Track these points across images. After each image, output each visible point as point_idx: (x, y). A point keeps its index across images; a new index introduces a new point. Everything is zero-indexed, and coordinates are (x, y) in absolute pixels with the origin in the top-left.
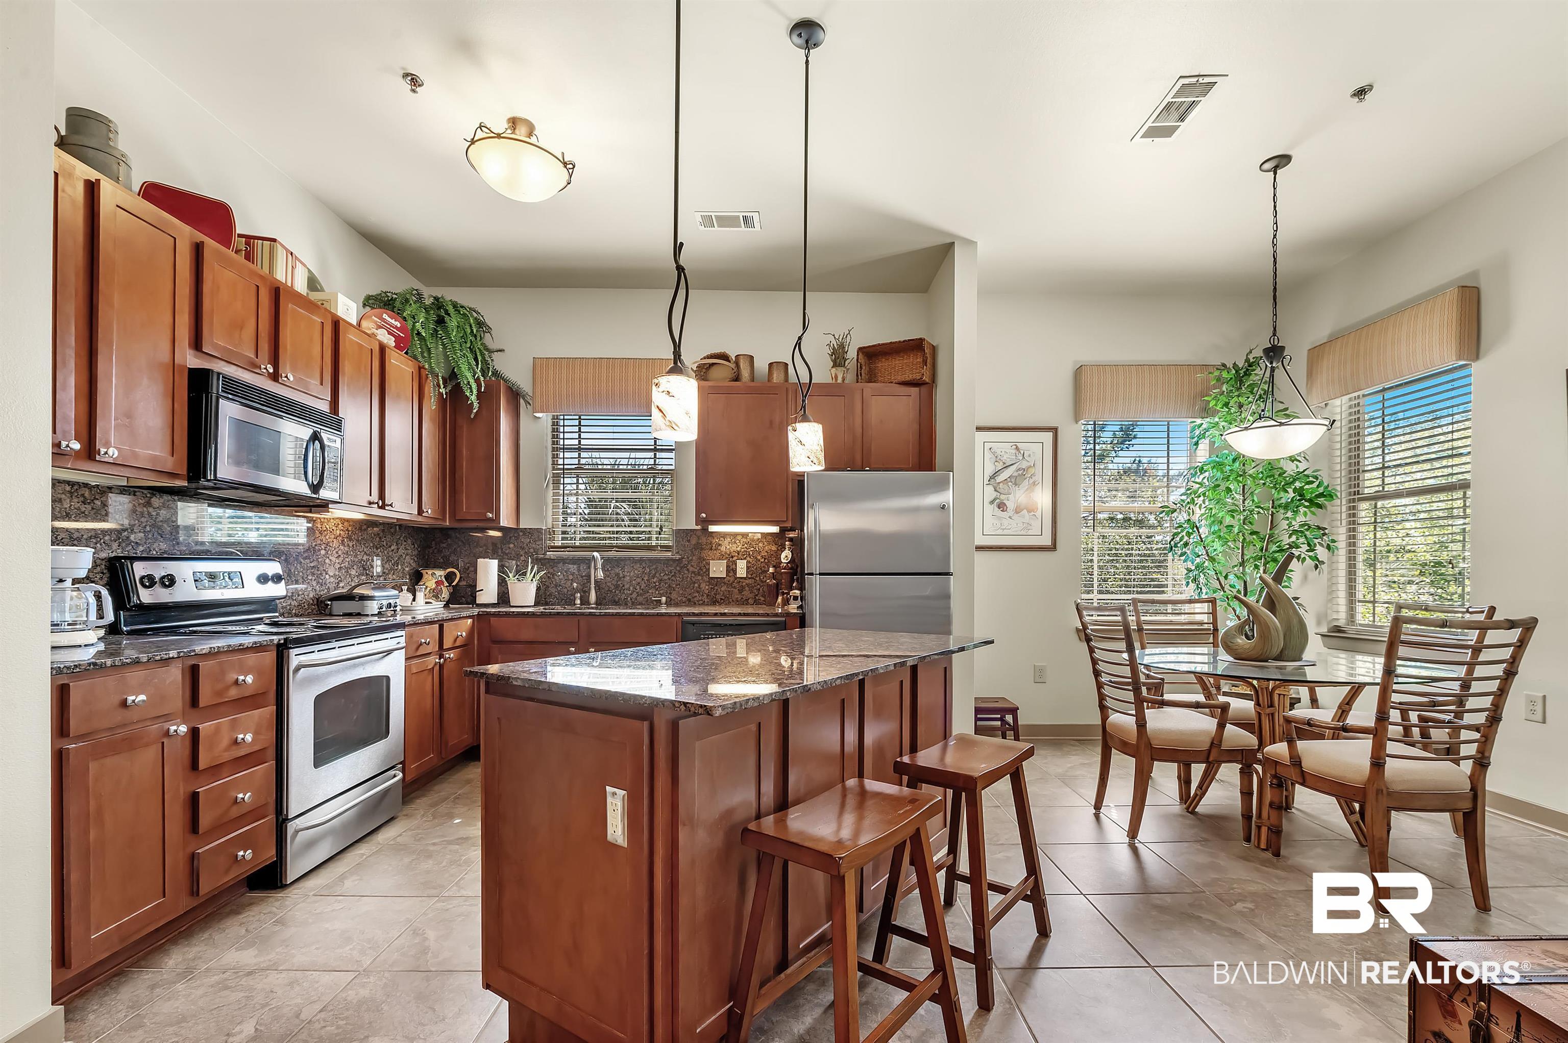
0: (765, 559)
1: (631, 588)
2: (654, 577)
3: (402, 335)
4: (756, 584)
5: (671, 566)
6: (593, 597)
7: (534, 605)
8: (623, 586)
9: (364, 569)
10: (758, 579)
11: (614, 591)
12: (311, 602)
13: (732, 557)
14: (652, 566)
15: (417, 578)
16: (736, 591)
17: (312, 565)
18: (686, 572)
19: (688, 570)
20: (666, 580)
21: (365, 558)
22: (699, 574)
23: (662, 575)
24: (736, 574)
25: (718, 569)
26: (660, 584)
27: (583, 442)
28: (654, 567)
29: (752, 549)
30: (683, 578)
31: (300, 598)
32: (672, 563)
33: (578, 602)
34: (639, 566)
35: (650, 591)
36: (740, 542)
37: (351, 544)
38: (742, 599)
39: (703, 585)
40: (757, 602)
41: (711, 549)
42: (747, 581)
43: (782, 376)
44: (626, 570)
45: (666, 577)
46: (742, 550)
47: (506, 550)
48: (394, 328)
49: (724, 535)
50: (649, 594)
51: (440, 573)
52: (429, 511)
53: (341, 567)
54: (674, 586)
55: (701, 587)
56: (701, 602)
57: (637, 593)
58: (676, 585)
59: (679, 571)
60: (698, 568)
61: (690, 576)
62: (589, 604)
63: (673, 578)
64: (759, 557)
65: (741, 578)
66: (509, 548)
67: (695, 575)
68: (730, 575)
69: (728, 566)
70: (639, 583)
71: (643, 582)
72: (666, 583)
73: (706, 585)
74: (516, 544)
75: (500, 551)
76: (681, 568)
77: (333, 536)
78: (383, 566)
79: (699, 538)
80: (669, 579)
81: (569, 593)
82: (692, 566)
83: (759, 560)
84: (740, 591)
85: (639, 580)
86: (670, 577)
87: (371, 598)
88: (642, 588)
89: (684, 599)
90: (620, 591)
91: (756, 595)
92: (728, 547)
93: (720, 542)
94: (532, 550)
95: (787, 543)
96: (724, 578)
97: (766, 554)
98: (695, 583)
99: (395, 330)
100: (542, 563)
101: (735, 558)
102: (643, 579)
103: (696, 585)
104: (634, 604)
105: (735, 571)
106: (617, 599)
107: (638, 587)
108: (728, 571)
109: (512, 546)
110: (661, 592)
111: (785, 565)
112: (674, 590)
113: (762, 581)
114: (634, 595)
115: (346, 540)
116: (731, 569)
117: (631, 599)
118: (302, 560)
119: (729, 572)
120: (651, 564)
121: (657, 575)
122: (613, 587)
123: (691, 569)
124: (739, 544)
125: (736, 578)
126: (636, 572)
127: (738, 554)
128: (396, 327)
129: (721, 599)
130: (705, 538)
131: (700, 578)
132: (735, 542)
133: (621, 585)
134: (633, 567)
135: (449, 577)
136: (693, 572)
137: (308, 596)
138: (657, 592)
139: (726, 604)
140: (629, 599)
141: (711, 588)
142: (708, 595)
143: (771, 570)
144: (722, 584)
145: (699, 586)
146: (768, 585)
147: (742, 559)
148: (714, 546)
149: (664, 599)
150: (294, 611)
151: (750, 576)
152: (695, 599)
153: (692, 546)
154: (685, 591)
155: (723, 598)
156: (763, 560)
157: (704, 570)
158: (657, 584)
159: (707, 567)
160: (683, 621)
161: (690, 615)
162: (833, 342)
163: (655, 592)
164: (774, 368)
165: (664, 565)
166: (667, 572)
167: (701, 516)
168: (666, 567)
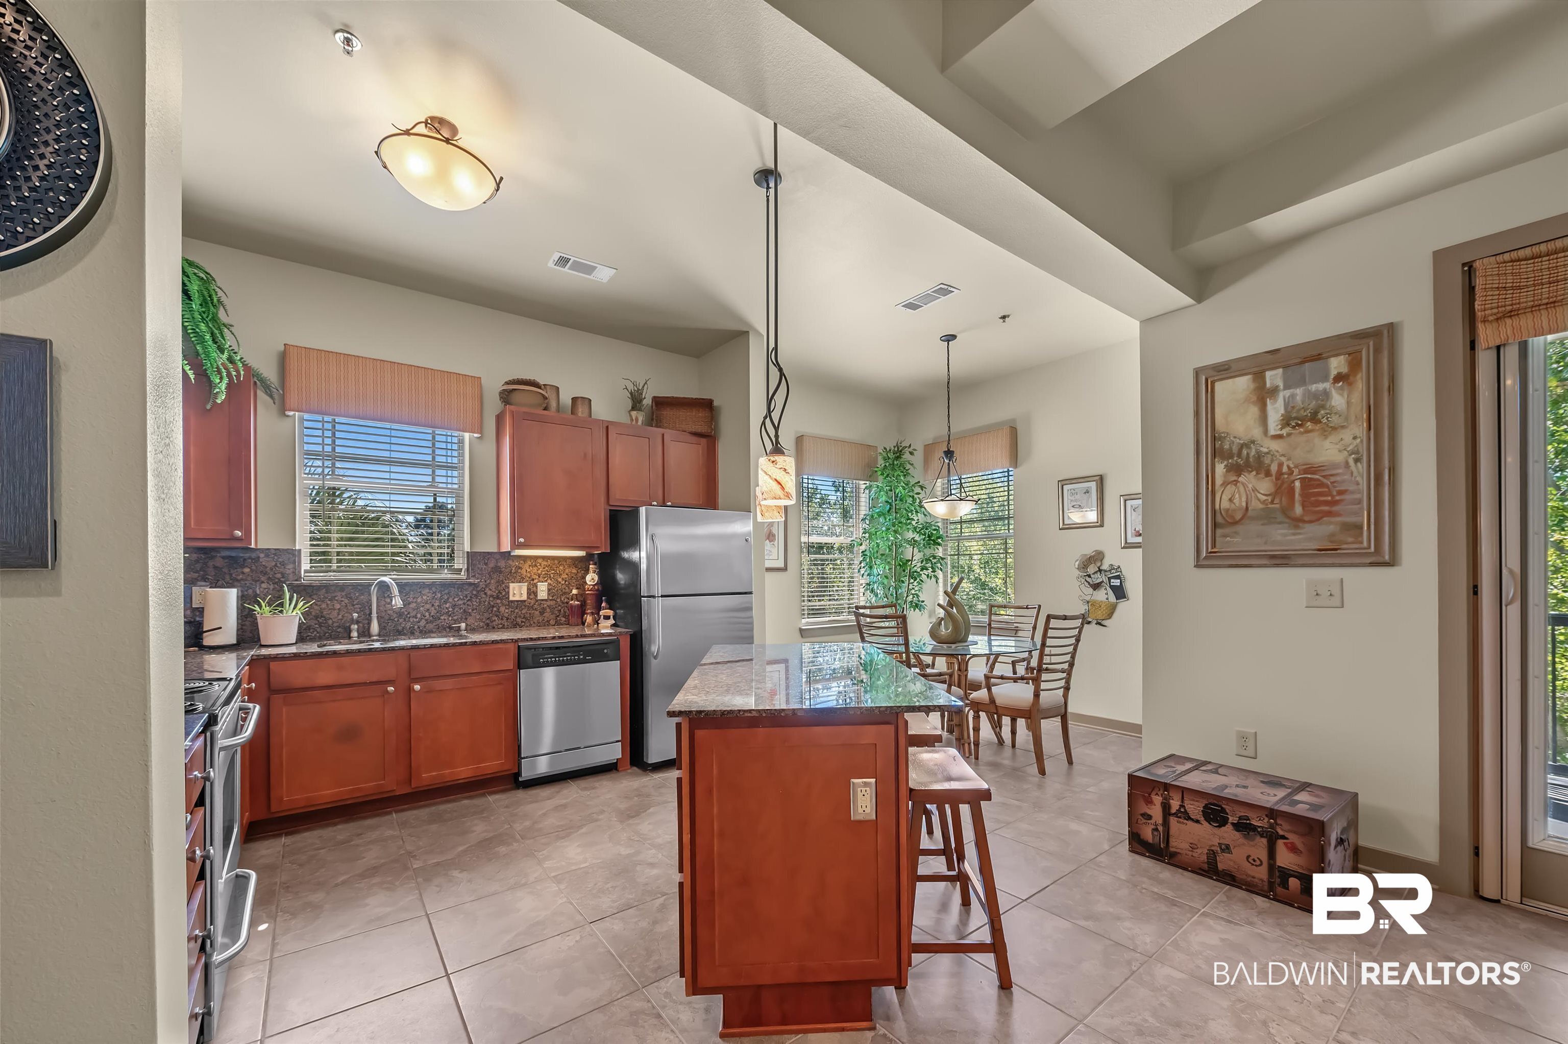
0: (566, 581)
1: (419, 616)
2: (446, 602)
4: (557, 606)
5: (466, 590)
6: (375, 627)
7: (296, 643)
8: (409, 613)
10: (559, 600)
11: (396, 619)
13: (533, 580)
14: (444, 591)
16: (537, 613)
18: (484, 596)
19: (485, 594)
20: (460, 605)
22: (498, 598)
23: (456, 599)
24: (536, 596)
25: (518, 591)
26: (454, 609)
27: (338, 449)
28: (446, 591)
29: (553, 572)
30: (480, 602)
32: (467, 587)
33: (354, 634)
34: (428, 591)
35: (442, 618)
36: (540, 565)
38: (543, 620)
39: (502, 609)
40: (558, 623)
41: (511, 572)
42: (548, 603)
43: (587, 410)
44: (411, 596)
45: (461, 602)
46: (543, 573)
47: (240, 575)
49: (525, 558)
50: (440, 620)
54: (470, 611)
55: (500, 610)
56: (501, 626)
57: (426, 620)
58: (473, 610)
59: (475, 595)
60: (497, 592)
61: (488, 600)
62: (370, 636)
63: (469, 603)
64: (560, 580)
65: (542, 600)
66: (243, 573)
67: (494, 598)
68: (531, 597)
69: (529, 589)
70: (428, 610)
71: (433, 608)
72: (460, 608)
73: (506, 609)
74: (254, 567)
75: (227, 576)
76: (478, 592)
79: (497, 560)
80: (464, 604)
81: (335, 625)
82: (490, 590)
83: (560, 583)
84: (542, 613)
85: (428, 606)
86: (466, 601)
88: (432, 614)
89: (482, 624)
90: (405, 620)
91: (558, 616)
92: (528, 570)
93: (520, 565)
95: (590, 566)
96: (525, 601)
97: (567, 576)
98: (493, 607)
100: (304, 591)
101: (535, 581)
102: (433, 605)
103: (495, 609)
104: (424, 633)
105: (535, 594)
106: (400, 628)
107: (427, 614)
108: (529, 594)
109: (247, 570)
110: (455, 618)
111: (592, 586)
112: (470, 615)
113: (563, 603)
114: (423, 623)
116: (532, 592)
117: (419, 628)
119: (530, 595)
120: (443, 589)
121: (451, 600)
122: (395, 615)
123: (489, 593)
124: (539, 567)
125: (537, 601)
126: (425, 597)
127: (539, 577)
129: (522, 622)
130: (503, 562)
131: (499, 601)
132: (536, 566)
133: (406, 613)
134: (420, 592)
136: (491, 596)
138: (450, 619)
139: (527, 627)
140: (416, 627)
141: (511, 611)
142: (507, 619)
143: (575, 592)
144: (523, 607)
145: (498, 609)
146: (572, 606)
147: (542, 582)
148: (514, 569)
149: (463, 625)
151: (551, 598)
152: (494, 623)
153: (490, 570)
154: (483, 615)
155: (524, 620)
156: (563, 582)
157: (504, 593)
158: (450, 609)
159: (507, 590)
160: (519, 646)
161: (527, 640)
162: (631, 387)
163: (448, 619)
164: (579, 402)
165: (458, 589)
166: (462, 597)
167: (518, 540)
168: (461, 591)
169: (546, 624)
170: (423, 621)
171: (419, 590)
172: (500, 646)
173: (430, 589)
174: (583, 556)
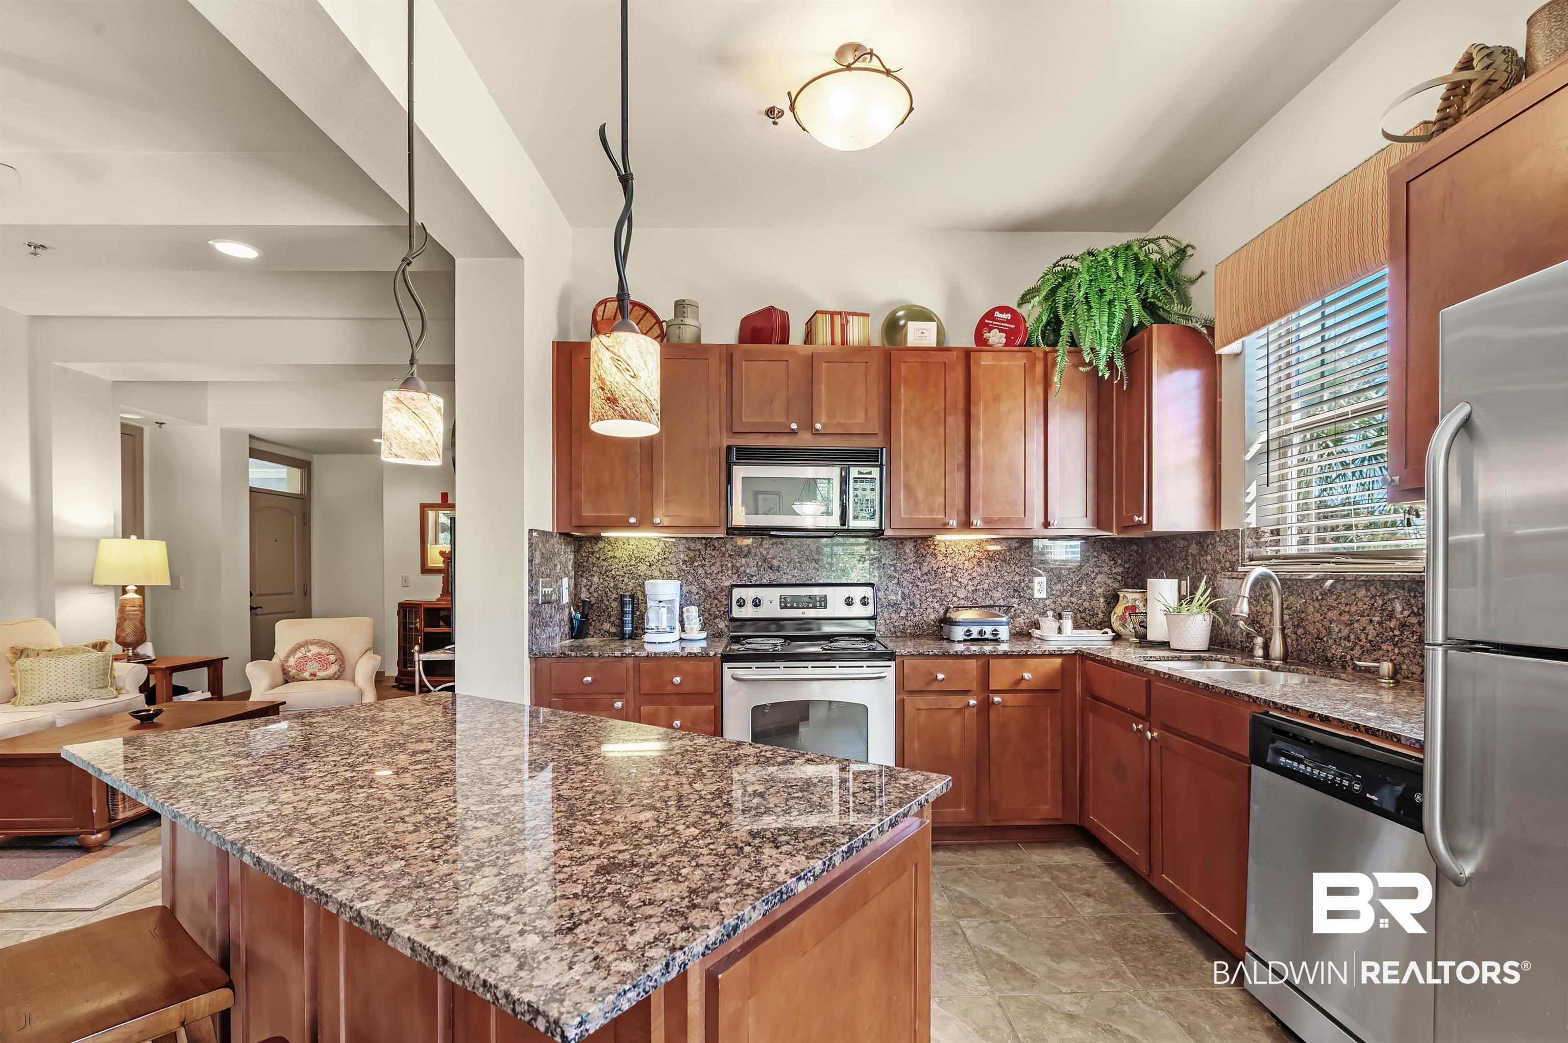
1: (1352, 637)
2: (1390, 617)
3: (1012, 326)
8: (1340, 631)
9: (1016, 591)
11: (1325, 639)
14: (1387, 594)
17: (934, 587)
21: (1017, 578)
23: (1402, 613)
26: (1402, 633)
33: (1259, 652)
34: (1361, 592)
35: (1384, 647)
37: (993, 565)
44: (1344, 600)
48: (1004, 322)
50: (1381, 652)
51: (1133, 596)
52: (1057, 522)
53: (976, 590)
57: (1362, 647)
70: (1365, 628)
71: (1371, 627)
72: (1413, 632)
74: (1211, 555)
77: (964, 558)
78: (1049, 587)
85: (1364, 620)
88: (1370, 637)
90: (1335, 640)
99: (1006, 325)
102: (1370, 620)
106: (1330, 656)
107: (1365, 636)
110: (1405, 651)
114: (1359, 652)
115: (984, 561)
117: (1354, 659)
118: (919, 583)
120: (1382, 590)
121: (1394, 613)
122: (1324, 632)
126: (1360, 604)
128: (1007, 321)
133: (1337, 630)
134: (1354, 595)
138: (1396, 651)
140: (1348, 657)
149: (1386, 667)
158: (1397, 633)
163: (1393, 650)
165: (1409, 591)
166: (1416, 610)
168: (1415, 597)
170: (1358, 648)
171: (1353, 591)
173: (1368, 590)
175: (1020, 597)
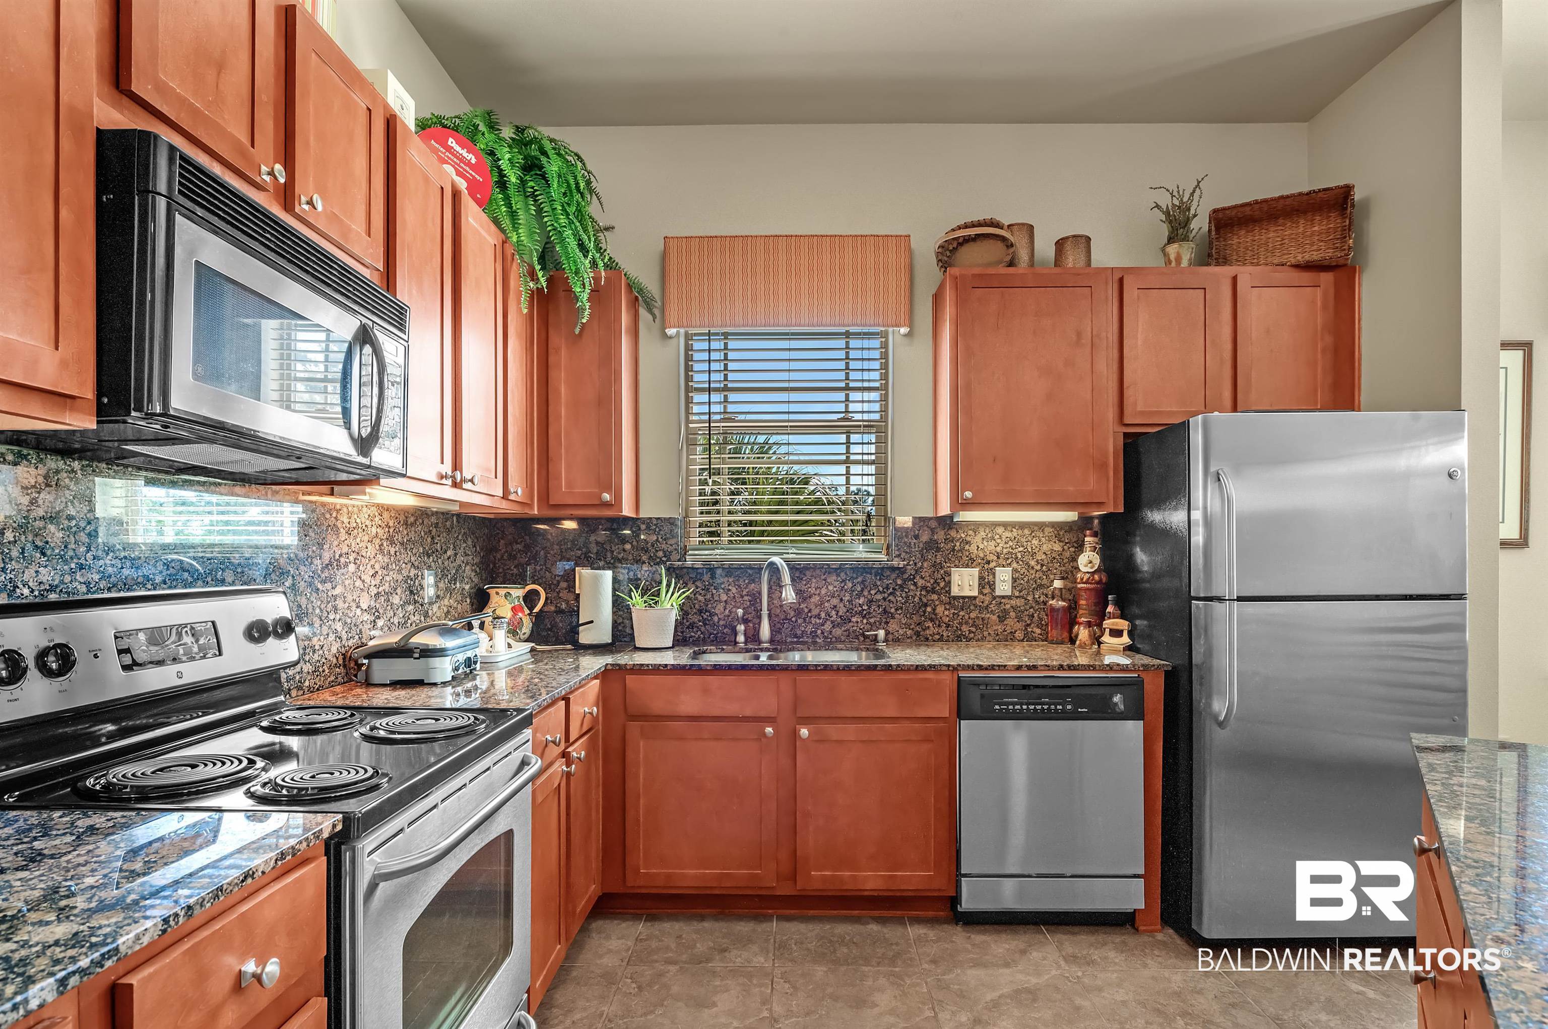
0: (1042, 565)
1: (823, 615)
2: (859, 596)
3: (478, 178)
4: (1028, 607)
5: (888, 577)
6: (765, 631)
7: (673, 647)
8: (810, 611)
9: (411, 592)
10: (1030, 598)
11: (793, 619)
12: (335, 661)
13: (988, 562)
14: (857, 578)
15: (480, 600)
16: (995, 618)
18: (912, 587)
19: (915, 584)
20: (879, 600)
21: (412, 574)
22: (933, 591)
23: (873, 592)
24: (993, 590)
25: (964, 582)
26: (870, 607)
28: (860, 579)
29: (1021, 549)
30: (907, 597)
31: (316, 657)
32: (888, 573)
33: (741, 638)
34: (835, 578)
35: (854, 620)
36: (1001, 537)
37: (392, 551)
38: (1005, 631)
39: (940, 609)
40: (1028, 637)
41: (953, 550)
42: (1013, 602)
43: (1083, 258)
44: (813, 585)
45: (879, 597)
46: (1005, 551)
47: (619, 553)
48: (466, 165)
49: (976, 526)
50: (851, 624)
51: (518, 593)
52: (518, 491)
53: (378, 593)
54: (893, 610)
55: (937, 611)
56: (937, 637)
57: (832, 622)
58: (896, 610)
59: (901, 586)
60: (932, 581)
61: (918, 594)
62: (760, 642)
63: (891, 598)
64: (1033, 563)
65: (1003, 597)
66: (624, 550)
67: (928, 592)
68: (986, 591)
69: (981, 578)
70: (835, 607)
71: (842, 605)
72: (879, 606)
73: (946, 609)
74: (635, 543)
75: (609, 555)
76: (904, 580)
77: (366, 538)
78: (437, 586)
79: (933, 531)
80: (884, 599)
81: (722, 623)
82: (922, 578)
83: (1033, 568)
84: (1002, 619)
85: (835, 601)
86: (886, 595)
87: (439, 652)
88: (840, 614)
89: (909, 632)
90: (804, 619)
91: (1028, 625)
92: (981, 546)
93: (968, 539)
94: (660, 554)
95: (1087, 539)
96: (975, 598)
97: (1044, 557)
98: (926, 605)
99: (468, 169)
100: (680, 575)
101: (992, 565)
102: (841, 600)
103: (929, 609)
104: (830, 644)
105: (992, 586)
106: (799, 632)
107: (834, 613)
108: (981, 586)
110: (872, 620)
111: (1088, 576)
112: (893, 618)
113: (1037, 602)
114: (828, 626)
115: (385, 544)
116: (986, 583)
117: (823, 633)
118: (319, 586)
119: (983, 588)
120: (855, 575)
121: (866, 593)
122: (792, 613)
123: (921, 582)
124: (999, 541)
125: (994, 598)
126: (831, 588)
127: (998, 558)
128: (469, 164)
129: (970, 632)
130: (943, 532)
131: (935, 597)
132: (993, 539)
133: (806, 610)
134: (825, 580)
135: (530, 599)
136: (924, 588)
137: (329, 650)
138: (865, 622)
139: (978, 640)
140: (819, 632)
141: (954, 614)
142: (948, 626)
143: (1058, 584)
144: (972, 607)
145: (934, 610)
146: (1053, 609)
147: (1004, 566)
148: (958, 544)
149: (881, 633)
150: (307, 683)
151: (1017, 594)
152: (928, 632)
153: (921, 545)
154: (911, 618)
155: (973, 629)
156: (1039, 567)
157: (942, 584)
158: (865, 607)
159: (947, 579)
160: (959, 678)
161: (973, 669)
162: (1165, 201)
163: (862, 621)
164: (1068, 246)
165: (876, 576)
166: (881, 589)
167: (962, 495)
168: (880, 579)
169: (1007, 638)
170: (829, 623)
171: (823, 577)
172: (930, 675)
173: (838, 575)
174: (1073, 522)
175: (416, 602)
